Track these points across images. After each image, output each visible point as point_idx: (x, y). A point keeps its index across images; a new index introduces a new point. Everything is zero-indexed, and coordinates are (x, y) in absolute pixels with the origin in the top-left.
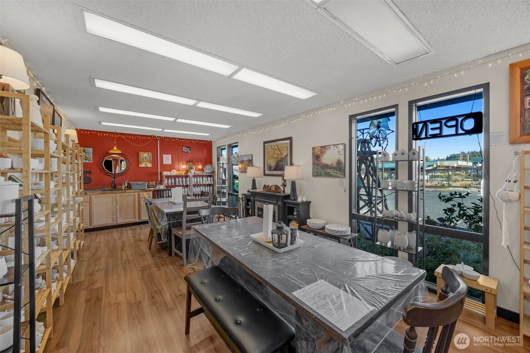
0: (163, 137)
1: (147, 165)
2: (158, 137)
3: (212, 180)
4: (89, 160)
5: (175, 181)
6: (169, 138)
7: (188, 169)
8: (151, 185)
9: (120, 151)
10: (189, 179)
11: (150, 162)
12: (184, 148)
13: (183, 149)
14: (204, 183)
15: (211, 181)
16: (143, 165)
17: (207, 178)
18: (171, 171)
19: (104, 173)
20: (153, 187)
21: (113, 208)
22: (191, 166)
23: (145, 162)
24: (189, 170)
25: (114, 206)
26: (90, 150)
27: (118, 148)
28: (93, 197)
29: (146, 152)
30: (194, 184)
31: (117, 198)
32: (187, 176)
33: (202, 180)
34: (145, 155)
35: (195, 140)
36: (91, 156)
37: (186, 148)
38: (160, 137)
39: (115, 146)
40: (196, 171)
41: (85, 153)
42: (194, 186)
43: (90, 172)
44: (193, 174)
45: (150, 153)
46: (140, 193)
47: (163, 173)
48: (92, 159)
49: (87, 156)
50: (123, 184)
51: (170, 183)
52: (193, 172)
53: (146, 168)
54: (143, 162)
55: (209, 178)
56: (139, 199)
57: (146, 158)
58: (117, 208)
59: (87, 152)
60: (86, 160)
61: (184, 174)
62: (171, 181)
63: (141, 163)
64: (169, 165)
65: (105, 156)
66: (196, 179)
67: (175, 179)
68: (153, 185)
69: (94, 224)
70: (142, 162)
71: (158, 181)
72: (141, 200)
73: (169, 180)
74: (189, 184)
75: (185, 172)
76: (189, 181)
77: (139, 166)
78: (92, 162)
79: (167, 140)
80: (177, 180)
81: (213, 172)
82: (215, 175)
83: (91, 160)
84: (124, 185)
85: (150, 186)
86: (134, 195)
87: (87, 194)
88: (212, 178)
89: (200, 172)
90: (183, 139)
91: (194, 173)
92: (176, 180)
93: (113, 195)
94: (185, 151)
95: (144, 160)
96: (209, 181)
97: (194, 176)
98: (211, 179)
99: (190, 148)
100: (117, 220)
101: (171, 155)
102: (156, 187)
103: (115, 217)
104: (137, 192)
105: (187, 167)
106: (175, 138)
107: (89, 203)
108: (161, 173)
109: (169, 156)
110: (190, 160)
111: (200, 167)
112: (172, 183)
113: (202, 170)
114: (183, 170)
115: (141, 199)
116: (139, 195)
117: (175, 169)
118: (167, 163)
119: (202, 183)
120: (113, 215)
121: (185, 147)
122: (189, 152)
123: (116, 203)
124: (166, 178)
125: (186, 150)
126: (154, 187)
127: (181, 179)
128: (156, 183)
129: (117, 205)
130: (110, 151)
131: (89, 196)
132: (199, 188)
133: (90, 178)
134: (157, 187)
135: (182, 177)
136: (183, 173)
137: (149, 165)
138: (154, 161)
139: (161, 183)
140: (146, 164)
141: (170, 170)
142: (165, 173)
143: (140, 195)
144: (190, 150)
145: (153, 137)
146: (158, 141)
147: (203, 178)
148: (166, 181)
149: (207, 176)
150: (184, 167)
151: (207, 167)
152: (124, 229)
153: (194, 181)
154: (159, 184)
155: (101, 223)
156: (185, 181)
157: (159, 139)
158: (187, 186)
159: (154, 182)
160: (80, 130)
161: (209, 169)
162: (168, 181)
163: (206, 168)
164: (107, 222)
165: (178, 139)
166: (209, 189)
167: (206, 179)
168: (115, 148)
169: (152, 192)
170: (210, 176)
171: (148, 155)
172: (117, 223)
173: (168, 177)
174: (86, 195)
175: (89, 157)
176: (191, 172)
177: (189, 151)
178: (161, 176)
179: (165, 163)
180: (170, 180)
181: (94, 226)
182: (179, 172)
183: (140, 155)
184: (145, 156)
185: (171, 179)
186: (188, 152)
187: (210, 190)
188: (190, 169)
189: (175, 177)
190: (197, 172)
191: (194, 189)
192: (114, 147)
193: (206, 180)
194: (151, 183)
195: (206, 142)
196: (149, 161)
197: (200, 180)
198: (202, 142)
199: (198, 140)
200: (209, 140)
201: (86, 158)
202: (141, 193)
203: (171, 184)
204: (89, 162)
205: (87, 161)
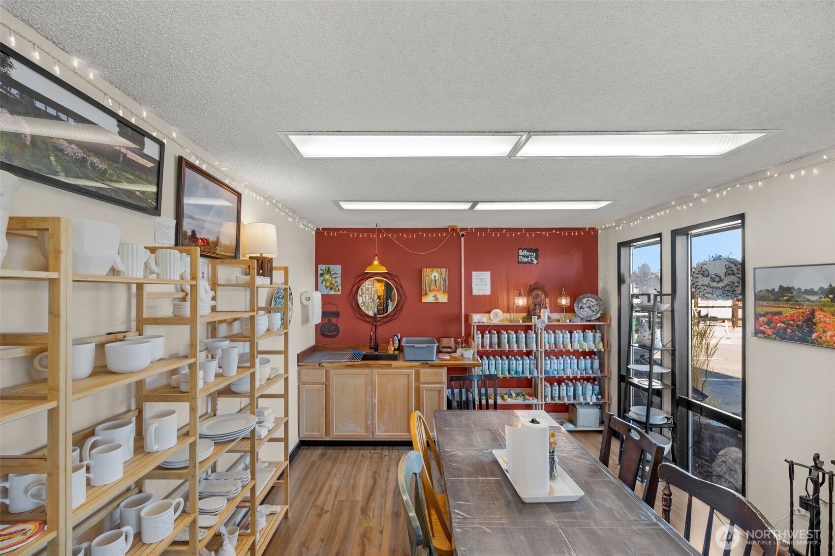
0: (471, 229)
1: (437, 299)
2: (462, 229)
3: (598, 339)
4: (335, 291)
5: (499, 337)
6: (485, 229)
7: (532, 307)
8: (443, 347)
9: (385, 268)
10: (534, 336)
11: (444, 292)
12: (521, 253)
13: (519, 255)
14: (577, 347)
15: (594, 342)
16: (429, 299)
17: (584, 331)
18: (489, 312)
19: (360, 317)
20: (449, 353)
21: (366, 400)
22: (539, 300)
23: (434, 290)
24: (534, 309)
25: (368, 397)
26: (337, 269)
27: (381, 263)
28: (332, 372)
29: (436, 268)
30: (547, 348)
31: (374, 380)
32: (529, 328)
33: (569, 340)
34: (434, 275)
35: (551, 229)
36: (339, 280)
37: (525, 253)
38: (466, 229)
39: (376, 258)
40: (551, 312)
41: (330, 276)
42: (548, 354)
43: (337, 314)
44: (546, 321)
45: (444, 269)
46: (419, 371)
47: (472, 319)
48: (340, 287)
49: (333, 282)
50: (391, 342)
51: (488, 343)
52: (546, 317)
53: (437, 304)
54: (430, 291)
55: (590, 334)
56: (418, 384)
57: (436, 281)
58: (373, 403)
59: (333, 273)
60: (331, 289)
61: (521, 321)
62: (491, 338)
63: (426, 294)
64: (484, 296)
65: (360, 280)
66: (553, 335)
67: (499, 333)
68: (450, 348)
69: (333, 433)
70: (428, 292)
71: (460, 336)
72: (421, 389)
73: (485, 336)
74: (534, 348)
75: (525, 315)
76: (534, 340)
77: (423, 301)
78: (339, 293)
79: (481, 234)
80: (505, 336)
81: (604, 317)
82: (609, 325)
83: (339, 290)
84: (393, 343)
85: (444, 350)
86: (408, 375)
87: (322, 366)
88: (598, 335)
89: (562, 314)
90: (520, 230)
91: (549, 318)
92: (503, 336)
93: (367, 371)
94: (525, 260)
95: (432, 287)
96: (588, 342)
97: (547, 328)
98: (594, 336)
99: (536, 251)
100: (374, 431)
101: (489, 273)
102: (455, 352)
103: (370, 422)
104: (414, 367)
105: (530, 302)
106: (500, 230)
107: (324, 386)
108: (467, 317)
109: (486, 276)
110: (536, 283)
111: (564, 301)
112: (493, 345)
113: (570, 310)
114: (518, 310)
115: (421, 386)
116: (417, 374)
117: (498, 308)
118: (482, 293)
119: (569, 347)
120: (367, 419)
121: (525, 249)
122: (535, 262)
123: (373, 390)
124: (477, 330)
125: (528, 257)
126: (452, 352)
127: (515, 336)
128: (456, 343)
129: (375, 397)
130: (368, 268)
131: (325, 370)
132: (562, 361)
133: (336, 325)
134: (458, 351)
135: (516, 329)
136: (519, 319)
137: (443, 298)
138: (453, 287)
139: (467, 342)
140: (435, 296)
141: (488, 309)
142: (477, 318)
143: (419, 374)
144: (536, 258)
145: (451, 231)
146: (463, 239)
147: (571, 332)
148: (478, 337)
149: (584, 328)
150: (521, 302)
151: (585, 301)
152: (386, 451)
153: (548, 339)
154: (462, 343)
155: (346, 432)
156: (524, 340)
157: (463, 235)
158: (528, 354)
159: (452, 339)
160: (323, 229)
161: (589, 307)
162: (483, 337)
163: (580, 305)
164: (355, 432)
165: (508, 230)
166: (589, 365)
167: (582, 334)
168: (376, 263)
169: (446, 368)
170: (592, 328)
171: (441, 274)
172: (374, 437)
173: (483, 329)
174: (321, 368)
175: (336, 284)
176: (539, 317)
177: (533, 259)
178: (468, 325)
179: (476, 291)
180: (488, 336)
181: (334, 437)
182: (508, 314)
183: (425, 275)
184: (435, 277)
185: (490, 332)
186: (531, 263)
187: (592, 368)
188: (537, 306)
189: (499, 329)
190: (555, 316)
191: (549, 362)
192: (375, 260)
193: (582, 339)
194: (445, 342)
195: (579, 233)
196: (442, 288)
197: (563, 337)
198: (569, 234)
199: (557, 229)
200: (588, 226)
201: (331, 286)
202: (422, 370)
203: (491, 346)
204: (336, 293)
205: (332, 292)
